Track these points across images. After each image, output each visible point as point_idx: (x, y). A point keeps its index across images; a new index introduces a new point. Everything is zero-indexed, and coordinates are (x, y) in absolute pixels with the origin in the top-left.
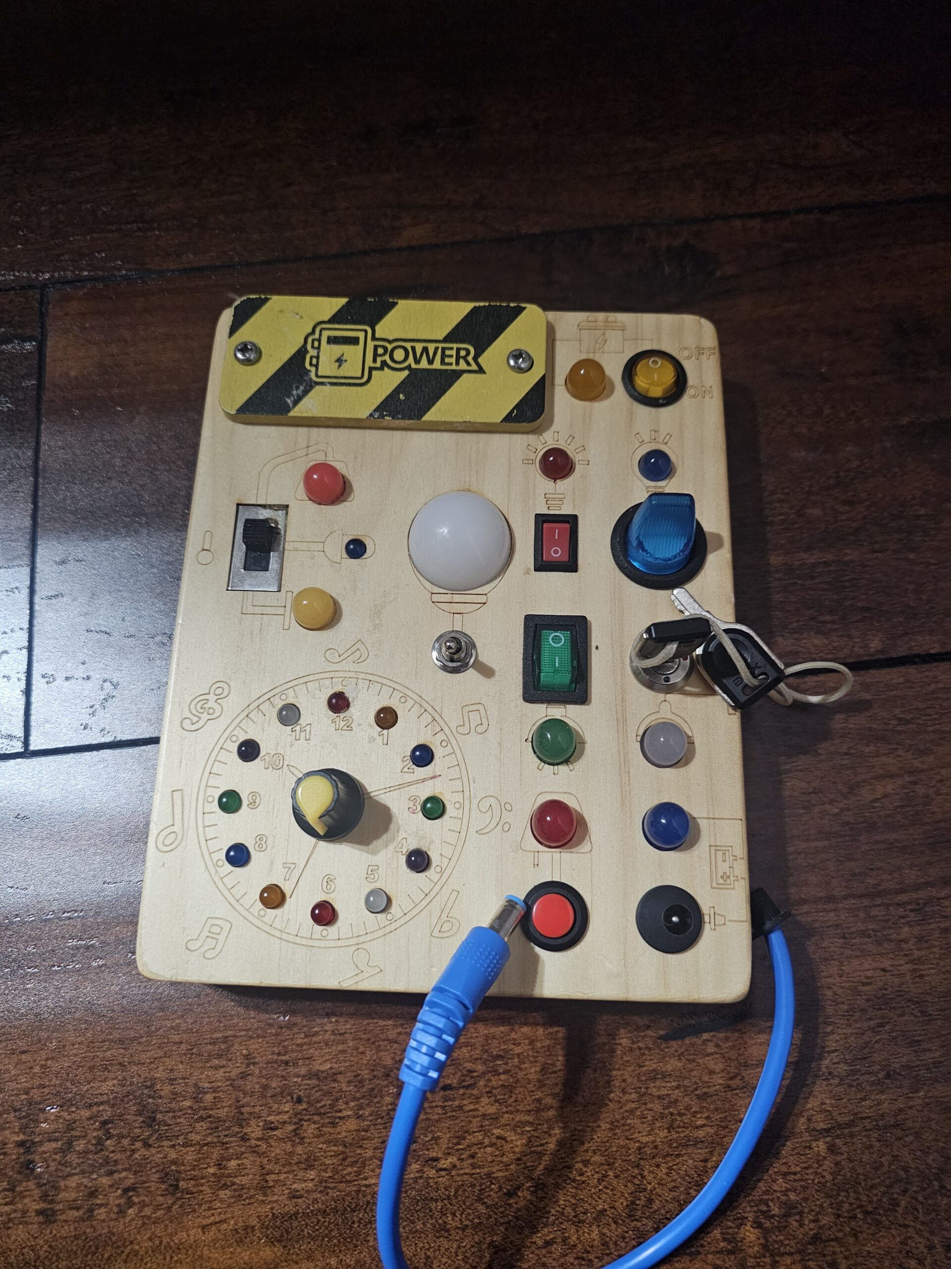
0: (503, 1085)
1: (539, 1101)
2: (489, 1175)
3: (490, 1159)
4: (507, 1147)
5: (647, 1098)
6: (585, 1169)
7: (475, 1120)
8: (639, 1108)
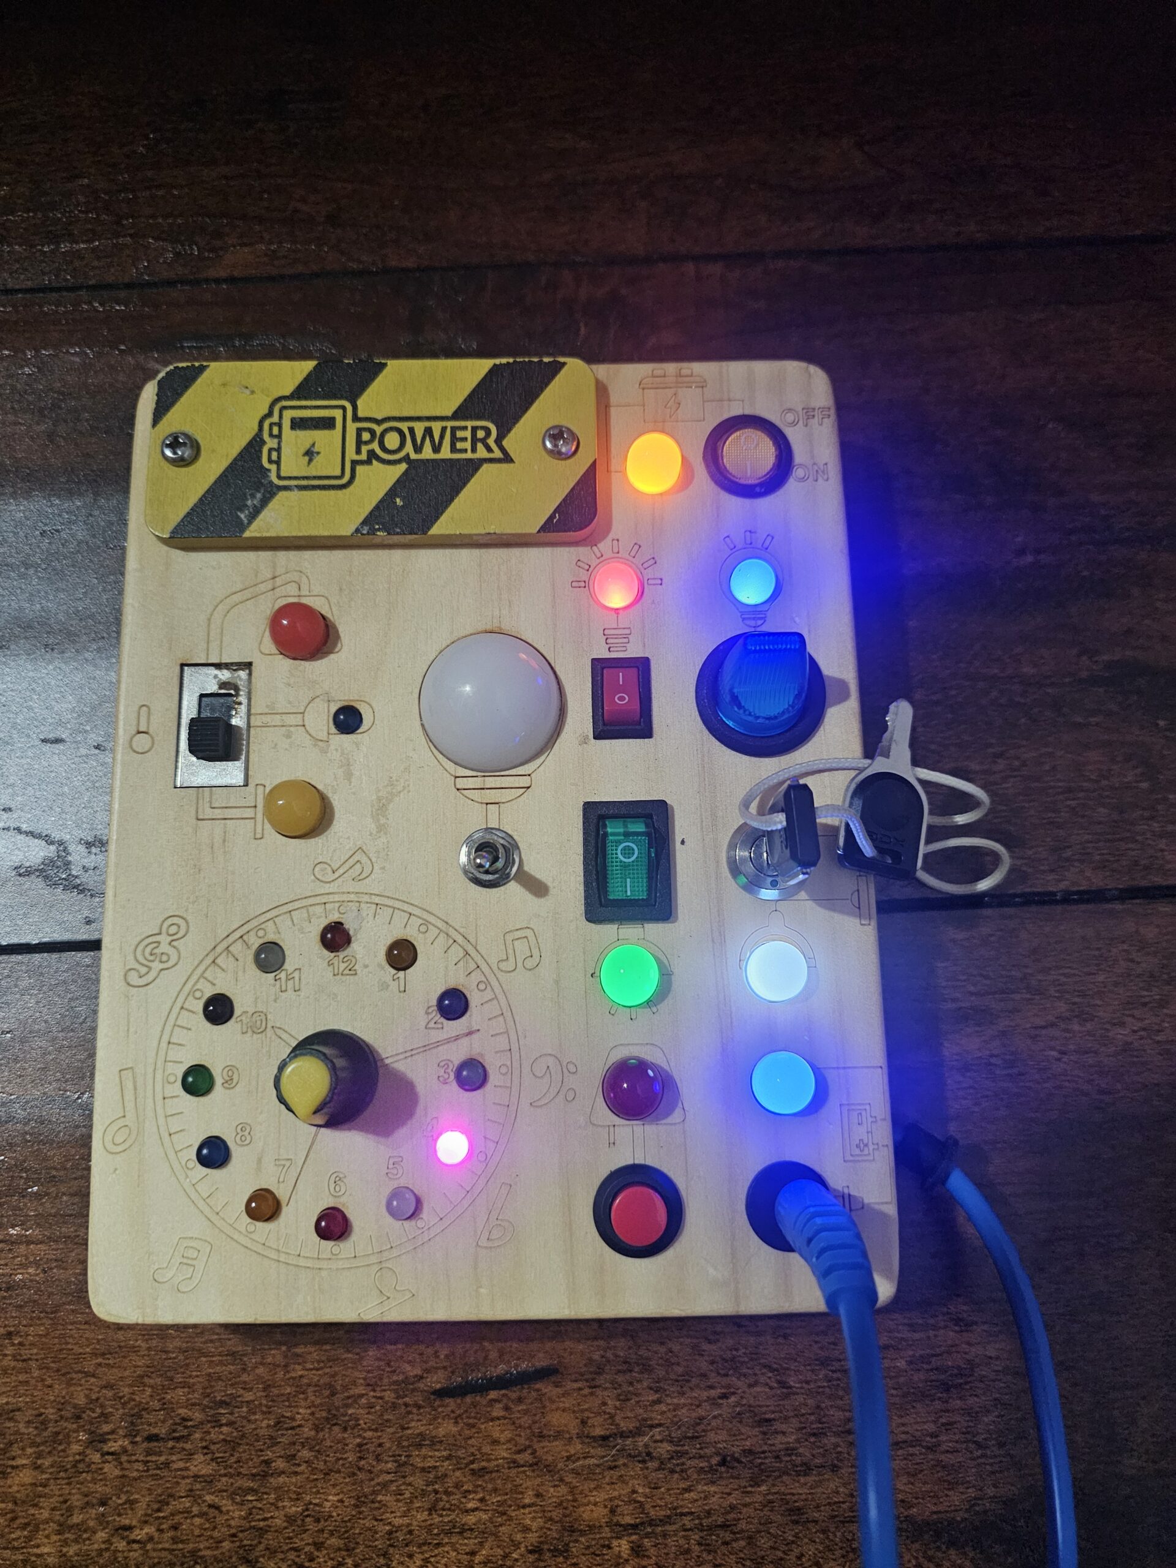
0: (224, 1440)
1: (267, 1463)
2: (194, 1553)
3: (197, 1532)
4: (221, 1519)
5: (408, 1469)
6: (316, 1553)
7: (184, 1482)
8: (396, 1481)
